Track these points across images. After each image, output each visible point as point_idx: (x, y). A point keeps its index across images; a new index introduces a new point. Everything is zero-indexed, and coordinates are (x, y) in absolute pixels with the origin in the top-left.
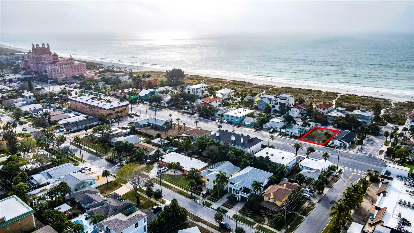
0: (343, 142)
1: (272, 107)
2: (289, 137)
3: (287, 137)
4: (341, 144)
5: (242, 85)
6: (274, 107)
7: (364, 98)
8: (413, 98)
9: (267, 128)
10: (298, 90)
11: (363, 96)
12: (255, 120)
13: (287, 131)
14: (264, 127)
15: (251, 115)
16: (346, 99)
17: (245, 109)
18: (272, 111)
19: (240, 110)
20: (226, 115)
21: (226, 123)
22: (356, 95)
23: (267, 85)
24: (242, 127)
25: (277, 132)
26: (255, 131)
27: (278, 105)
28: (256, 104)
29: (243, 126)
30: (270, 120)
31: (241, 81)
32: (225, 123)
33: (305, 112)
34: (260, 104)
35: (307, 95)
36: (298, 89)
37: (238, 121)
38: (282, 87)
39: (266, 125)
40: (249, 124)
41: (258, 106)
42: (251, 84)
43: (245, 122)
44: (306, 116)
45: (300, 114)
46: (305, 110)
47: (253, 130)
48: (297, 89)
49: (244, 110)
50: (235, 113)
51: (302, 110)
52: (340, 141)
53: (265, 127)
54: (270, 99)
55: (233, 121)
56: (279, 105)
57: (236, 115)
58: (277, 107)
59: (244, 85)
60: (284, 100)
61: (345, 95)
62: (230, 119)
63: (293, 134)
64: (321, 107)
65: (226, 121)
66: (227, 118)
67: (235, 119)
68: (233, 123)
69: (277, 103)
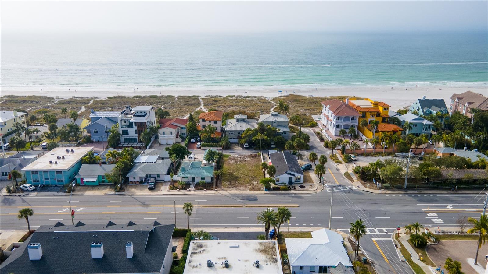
0: (294, 175)
1: (121, 132)
2: (192, 188)
3: (190, 191)
4: (290, 179)
5: (32, 102)
6: (125, 132)
7: (232, 98)
8: (280, 91)
9: (138, 179)
10: (138, 99)
11: (230, 96)
12: (110, 169)
13: (183, 178)
14: (131, 179)
15: (90, 159)
16: (214, 103)
17: (70, 149)
18: (122, 140)
19: (60, 151)
20: (27, 172)
21: (33, 191)
22: (220, 96)
23: (82, 98)
24: (80, 191)
25: (163, 182)
26: (113, 193)
27: (133, 127)
28: (86, 134)
29: (79, 188)
30: (135, 161)
31: (27, 95)
32: (28, 191)
33: (184, 131)
34: (95, 132)
35: (158, 104)
36: (137, 97)
37: (65, 179)
38: (109, 98)
39: (135, 173)
40: (95, 180)
41: (90, 136)
42: (49, 98)
43: (82, 179)
44: (190, 140)
45: (177, 137)
46: (182, 128)
47: (108, 191)
48: (134, 97)
49: (67, 151)
50: (51, 162)
51: (178, 129)
52: (290, 174)
53: (134, 178)
54: (112, 120)
55: (50, 182)
56: (135, 128)
57: (54, 167)
58: (132, 132)
59: (37, 102)
60: (144, 116)
61: (206, 98)
62: (41, 179)
63: (198, 180)
64: (210, 119)
65: (31, 186)
66: (32, 177)
67: (56, 176)
68: (51, 186)
69: (131, 125)
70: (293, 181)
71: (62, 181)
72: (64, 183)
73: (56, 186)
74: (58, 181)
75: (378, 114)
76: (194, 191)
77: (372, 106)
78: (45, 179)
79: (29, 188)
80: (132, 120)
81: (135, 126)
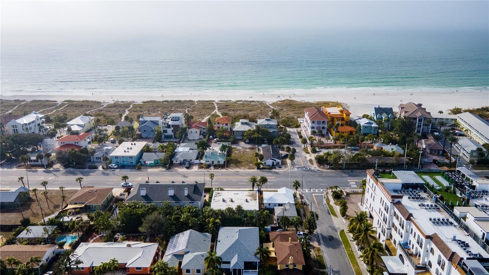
0: (275, 160)
1: (162, 132)
2: (212, 168)
3: (211, 169)
4: (273, 162)
5: (88, 106)
6: (165, 131)
7: (239, 103)
8: (279, 96)
9: (179, 162)
10: (166, 103)
11: (238, 101)
12: (162, 156)
13: (207, 161)
14: (174, 162)
15: (147, 150)
16: (225, 107)
17: (133, 143)
18: (163, 137)
19: (126, 144)
20: (112, 157)
21: (117, 168)
22: (230, 101)
23: (123, 102)
24: (144, 168)
25: (194, 164)
26: (164, 170)
27: (170, 128)
28: (138, 132)
29: (143, 167)
30: (175, 151)
31: (81, 99)
32: (114, 168)
33: (205, 131)
34: (144, 131)
35: (183, 108)
36: (165, 101)
37: (134, 161)
38: (144, 102)
39: (177, 159)
40: (153, 162)
41: (141, 134)
42: (98, 103)
43: (145, 162)
44: (209, 137)
45: (200, 135)
46: (204, 129)
47: (161, 169)
48: (163, 102)
49: (132, 144)
50: (125, 151)
51: (201, 129)
52: (273, 159)
53: (177, 161)
54: (155, 123)
55: (125, 163)
56: (172, 129)
57: (127, 154)
58: (170, 132)
59: (91, 107)
60: (178, 120)
61: (219, 102)
62: (120, 161)
63: (216, 163)
64: (223, 123)
65: (115, 166)
66: (115, 160)
67: (129, 160)
68: (126, 166)
69: (169, 126)
70: (275, 164)
71: (133, 163)
72: (134, 164)
73: (129, 166)
74: (130, 163)
75: (343, 119)
76: (214, 169)
77: (339, 113)
78: (123, 161)
79: (114, 167)
80: (170, 123)
81: (172, 127)
